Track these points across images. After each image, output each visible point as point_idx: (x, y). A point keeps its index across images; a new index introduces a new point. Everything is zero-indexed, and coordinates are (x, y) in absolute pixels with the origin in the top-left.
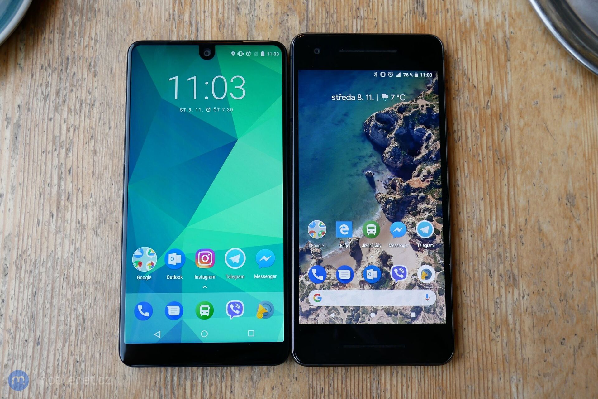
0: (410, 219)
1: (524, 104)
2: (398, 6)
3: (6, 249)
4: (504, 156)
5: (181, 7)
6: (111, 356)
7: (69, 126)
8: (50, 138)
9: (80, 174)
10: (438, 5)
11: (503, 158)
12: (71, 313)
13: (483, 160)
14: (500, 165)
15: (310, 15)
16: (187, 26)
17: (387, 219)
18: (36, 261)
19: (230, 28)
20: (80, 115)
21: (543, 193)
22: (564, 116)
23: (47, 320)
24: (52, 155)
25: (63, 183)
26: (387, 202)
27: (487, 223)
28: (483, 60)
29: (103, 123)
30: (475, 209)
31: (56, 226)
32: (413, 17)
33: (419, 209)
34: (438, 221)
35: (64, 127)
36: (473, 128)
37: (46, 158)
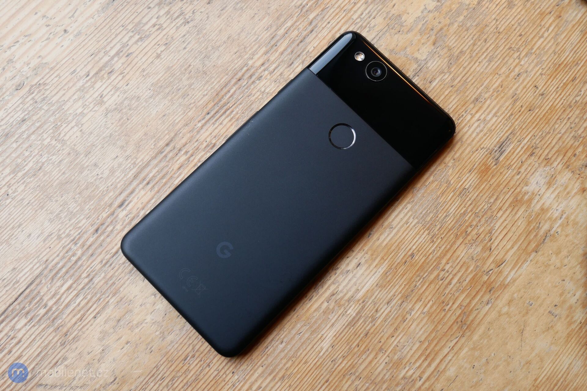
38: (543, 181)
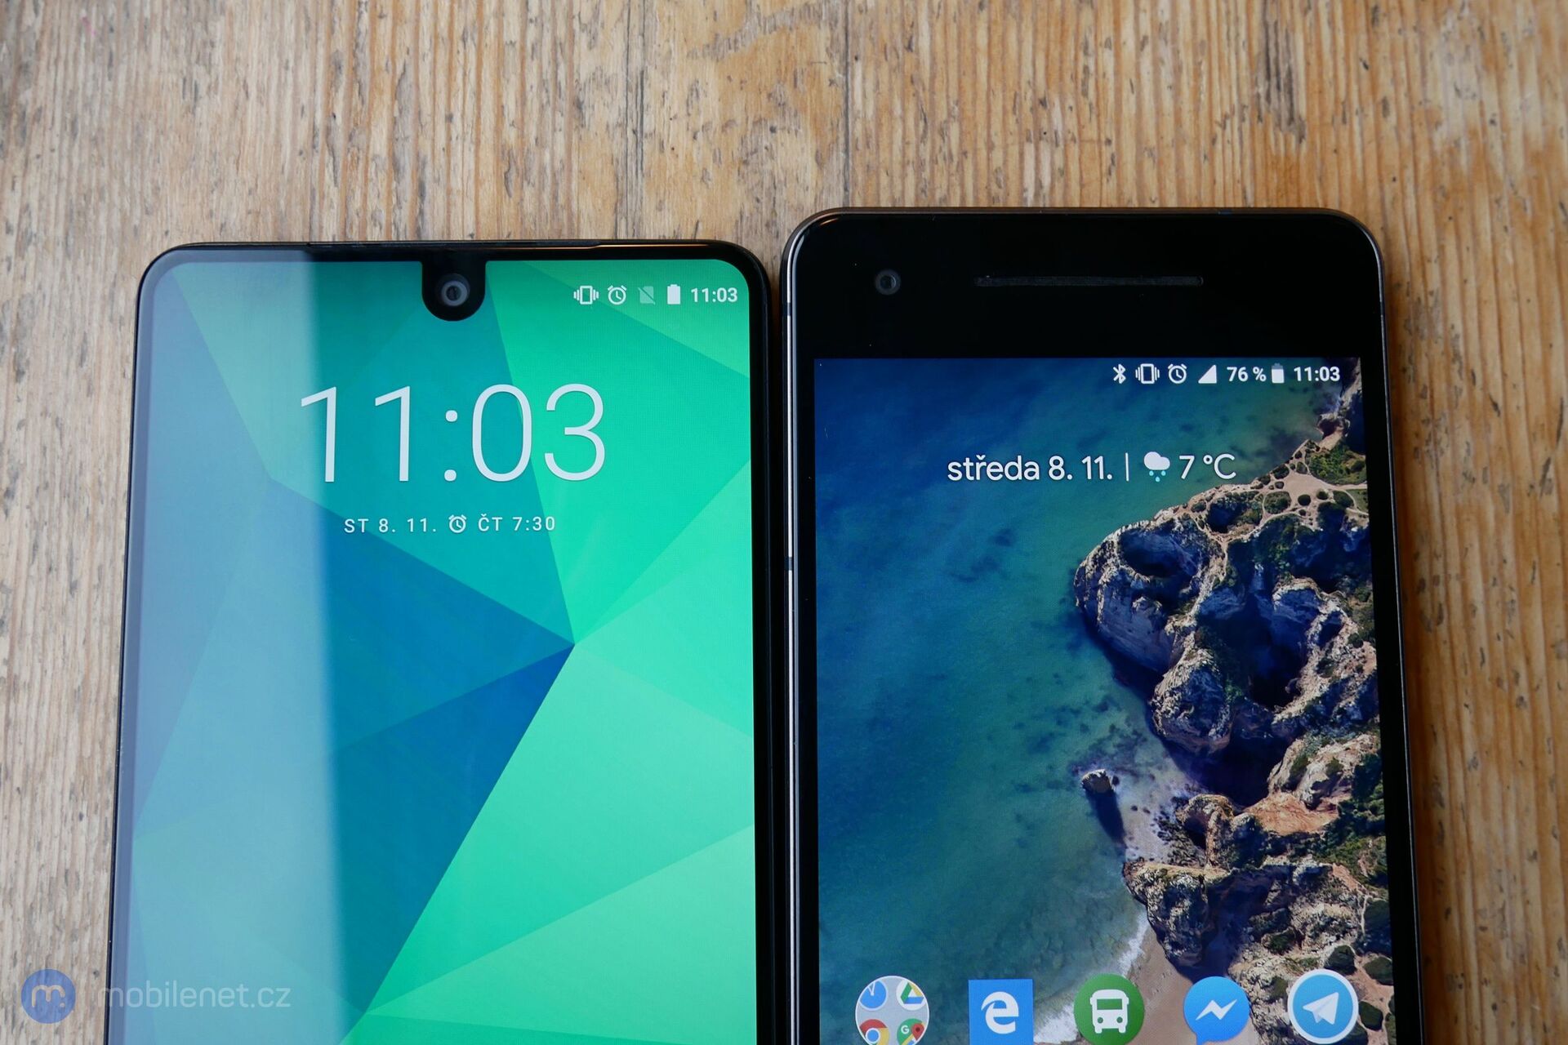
0: (1261, 964)
2: (1196, 91)
5: (356, 99)
10: (1348, 85)
13: (1532, 699)
15: (858, 130)
16: (382, 176)
17: (1169, 968)
19: (549, 181)
26: (1171, 897)
27: (1555, 952)
28: (1523, 297)
29: (44, 568)
30: (1504, 896)
32: (1252, 132)
33: (1296, 923)
34: (1373, 972)
36: (1493, 570)
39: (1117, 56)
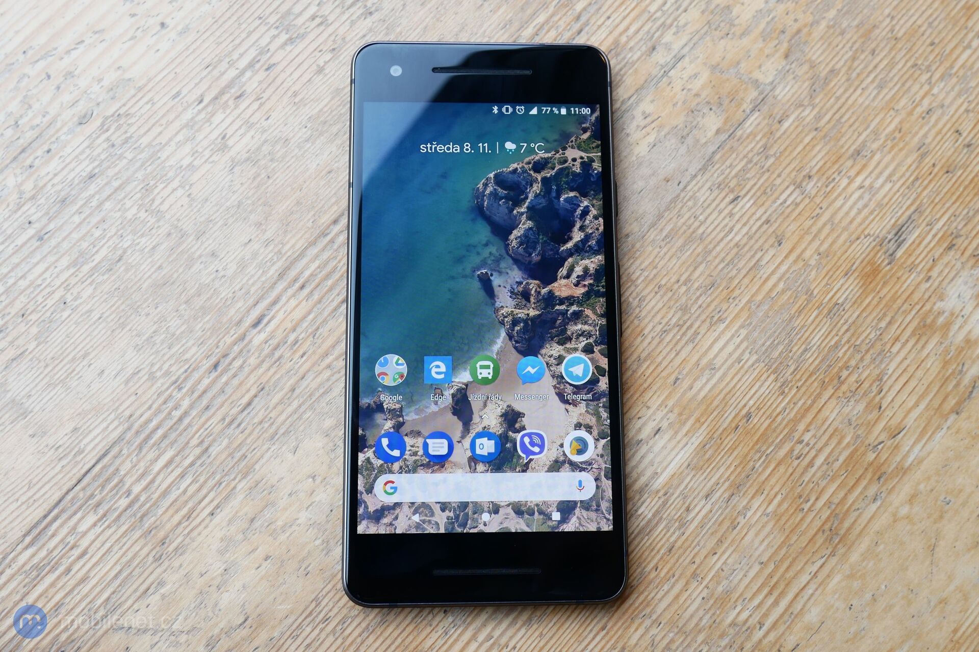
1: (929, 488)
2: (866, 218)
3: (111, 93)
4: (842, 532)
6: (109, 332)
7: (320, 14)
8: (284, 9)
9: (279, 81)
10: (921, 261)
11: (837, 534)
12: (111, 237)
13: (807, 512)
14: (826, 539)
15: (739, 133)
16: (572, 17)
18: (131, 137)
19: (623, 63)
20: (344, 13)
21: (853, 630)
22: (972, 552)
23: (77, 219)
24: (268, 30)
25: (248, 74)
27: (740, 601)
28: (922, 382)
31: (192, 118)
32: (874, 248)
35: (312, 10)
36: (831, 460)
37: (257, 27)
38: (968, 294)
39: (849, 184)
